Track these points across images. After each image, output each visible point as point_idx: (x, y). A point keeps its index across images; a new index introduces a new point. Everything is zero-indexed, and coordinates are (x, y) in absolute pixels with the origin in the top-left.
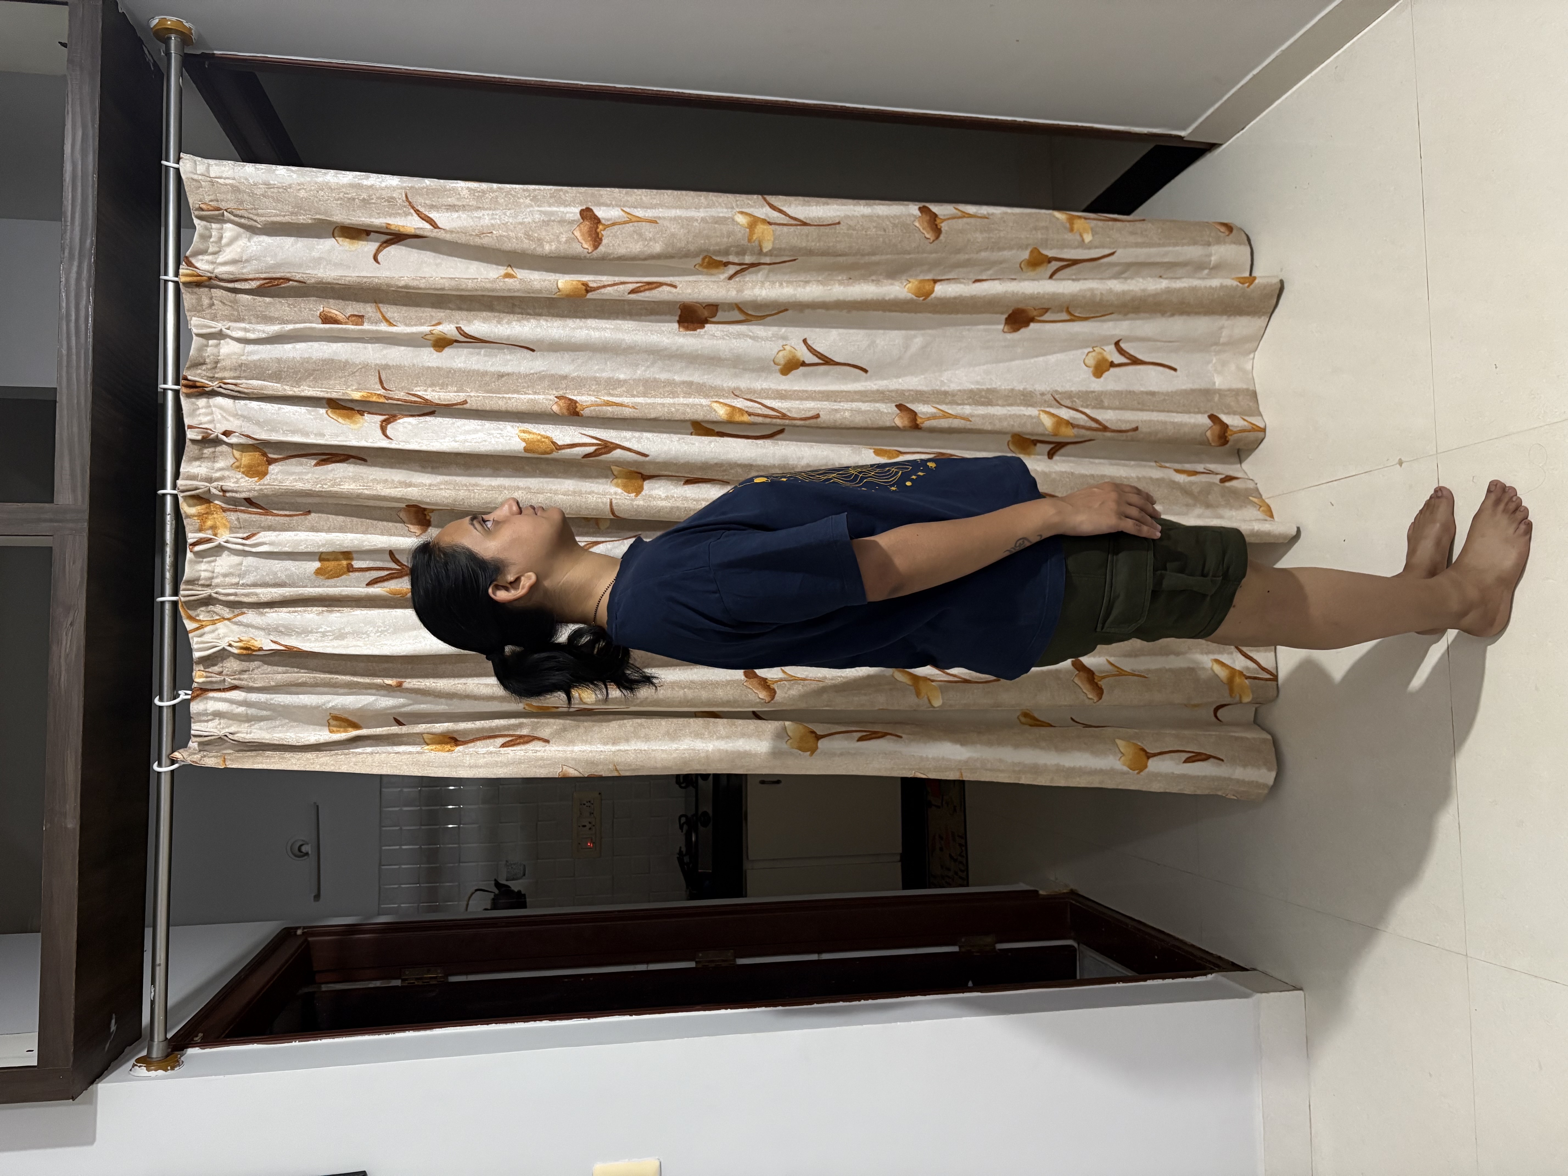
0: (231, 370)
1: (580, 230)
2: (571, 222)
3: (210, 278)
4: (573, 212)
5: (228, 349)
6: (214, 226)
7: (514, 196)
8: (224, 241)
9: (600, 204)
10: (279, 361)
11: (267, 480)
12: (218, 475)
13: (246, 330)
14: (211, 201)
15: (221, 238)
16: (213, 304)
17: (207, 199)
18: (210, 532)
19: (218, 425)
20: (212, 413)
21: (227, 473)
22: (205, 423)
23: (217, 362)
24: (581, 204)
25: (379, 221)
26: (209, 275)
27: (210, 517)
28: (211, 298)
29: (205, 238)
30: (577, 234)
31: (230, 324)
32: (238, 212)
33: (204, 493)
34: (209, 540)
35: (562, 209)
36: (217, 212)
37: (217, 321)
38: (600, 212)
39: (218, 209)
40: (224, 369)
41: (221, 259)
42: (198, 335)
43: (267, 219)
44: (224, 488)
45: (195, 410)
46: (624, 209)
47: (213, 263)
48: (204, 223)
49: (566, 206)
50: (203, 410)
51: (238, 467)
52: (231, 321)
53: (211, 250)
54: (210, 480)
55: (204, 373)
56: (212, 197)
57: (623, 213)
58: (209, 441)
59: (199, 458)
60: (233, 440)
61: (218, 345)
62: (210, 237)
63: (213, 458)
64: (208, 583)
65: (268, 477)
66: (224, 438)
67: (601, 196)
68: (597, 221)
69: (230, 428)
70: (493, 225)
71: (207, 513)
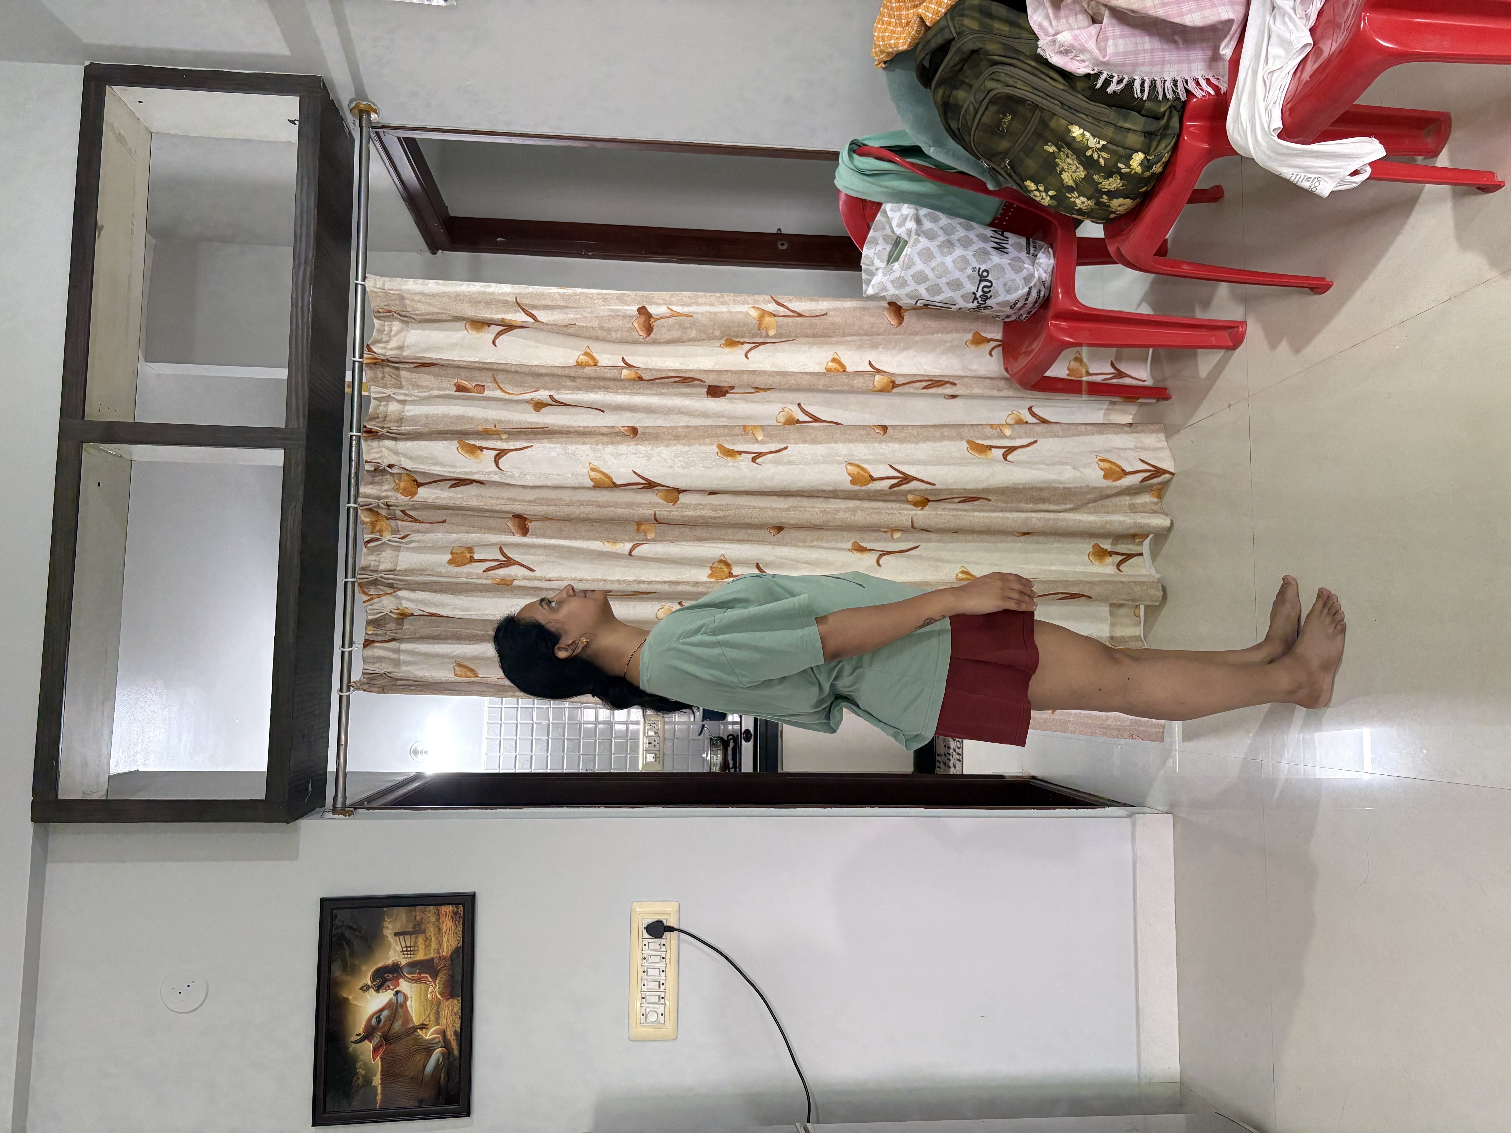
0: (395, 422)
1: (638, 323)
2: (631, 317)
3: (383, 360)
4: (633, 309)
5: (393, 408)
6: (386, 323)
7: (591, 299)
8: (393, 333)
9: (652, 303)
10: (427, 416)
11: (416, 498)
12: (384, 494)
13: (405, 395)
14: (385, 306)
15: (391, 331)
16: (384, 377)
17: (382, 304)
18: (378, 534)
19: (385, 460)
20: (381, 452)
21: (389, 493)
22: (376, 459)
23: (386, 417)
24: (638, 303)
25: (497, 316)
26: (382, 357)
27: (379, 524)
28: (383, 373)
29: (381, 331)
30: (636, 325)
31: (395, 391)
32: (403, 313)
33: (375, 507)
34: (377, 539)
35: (626, 307)
36: (389, 314)
37: (387, 388)
38: (652, 309)
39: (390, 312)
40: (390, 421)
41: (391, 345)
42: (374, 398)
43: (422, 317)
44: (389, 503)
45: (370, 450)
46: (669, 307)
47: (385, 348)
48: (380, 322)
49: (628, 305)
50: (376, 450)
51: (397, 489)
52: (396, 388)
53: (384, 340)
54: (379, 498)
55: (377, 424)
56: (386, 303)
57: (668, 310)
58: (378, 471)
59: (372, 483)
60: (394, 471)
61: (387, 405)
62: (384, 331)
63: (381, 484)
64: (375, 569)
65: (417, 496)
66: (388, 469)
67: (653, 297)
68: (650, 316)
69: (393, 462)
70: (576, 319)
71: (376, 521)
